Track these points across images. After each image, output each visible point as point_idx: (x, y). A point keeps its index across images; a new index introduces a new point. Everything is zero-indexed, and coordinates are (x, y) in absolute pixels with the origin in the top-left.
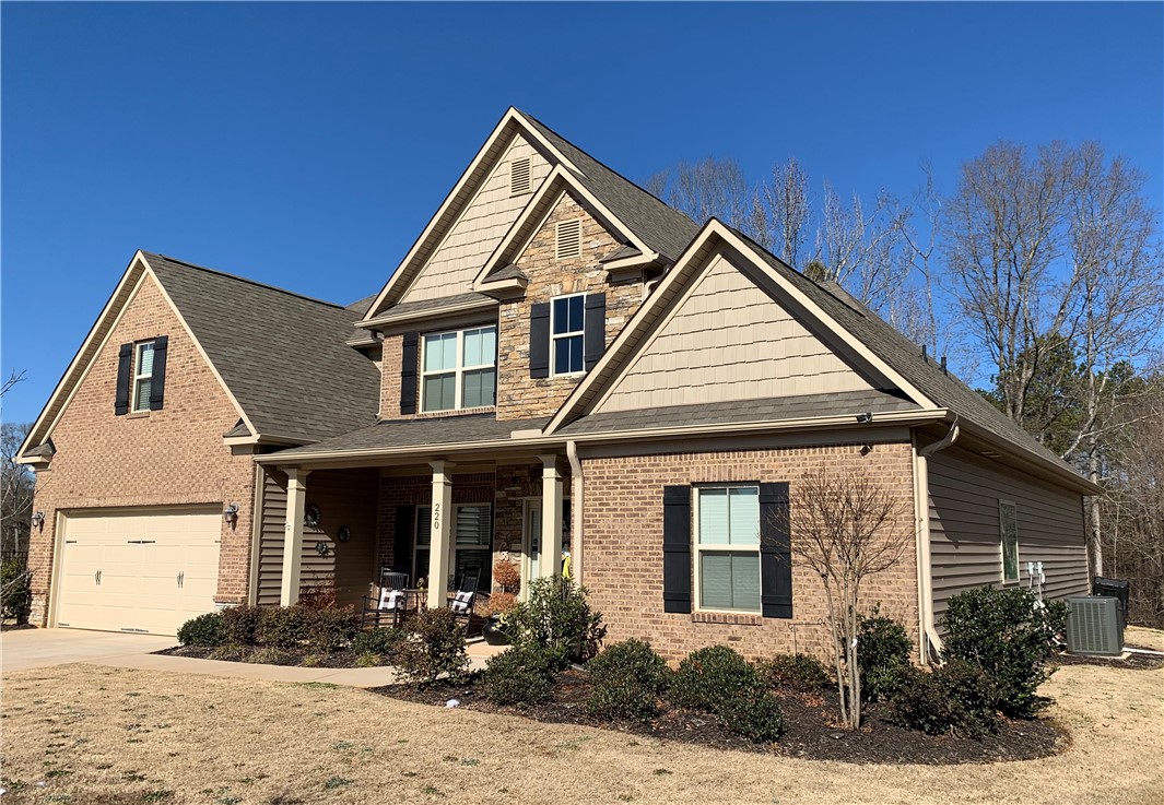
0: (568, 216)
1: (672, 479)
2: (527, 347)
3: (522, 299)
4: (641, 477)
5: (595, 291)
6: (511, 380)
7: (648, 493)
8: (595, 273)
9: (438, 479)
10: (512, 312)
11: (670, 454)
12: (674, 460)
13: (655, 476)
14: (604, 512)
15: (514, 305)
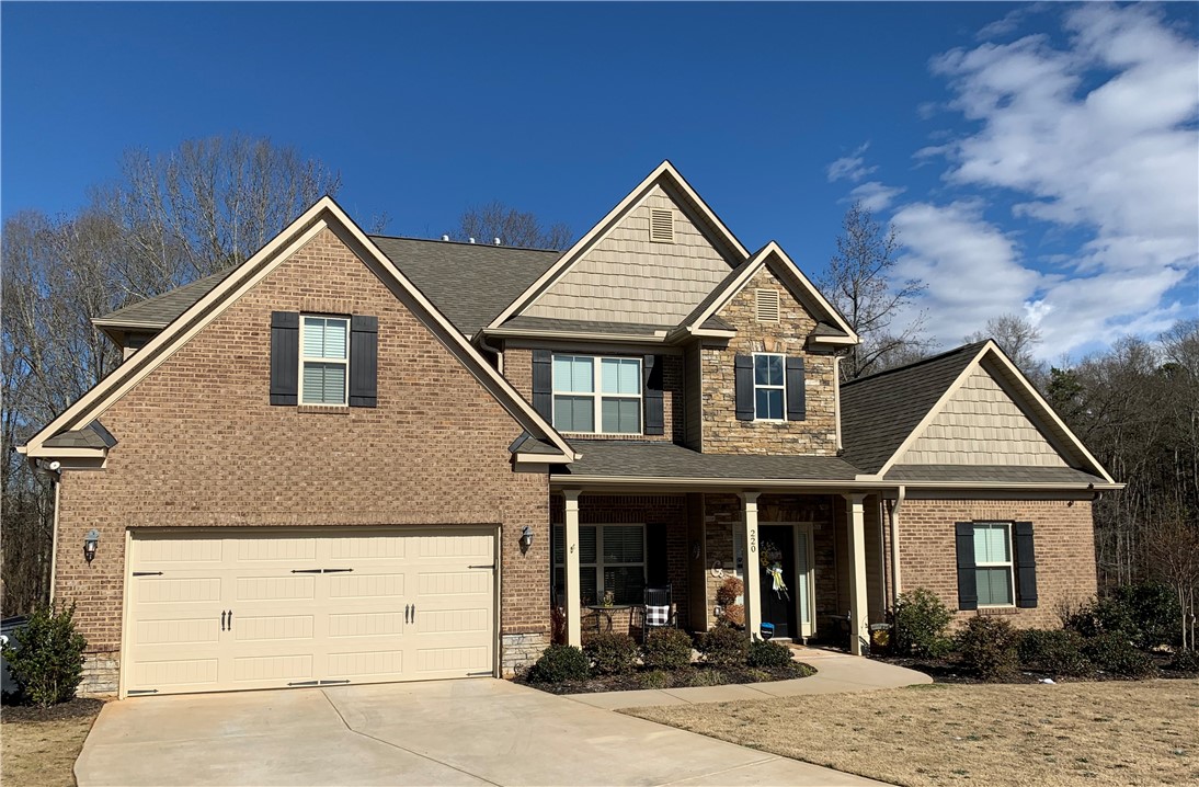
0: (766, 286)
1: (960, 517)
2: (730, 391)
3: (725, 348)
4: (938, 514)
5: (793, 354)
6: (716, 418)
7: (943, 526)
8: (794, 340)
9: (752, 510)
10: (714, 358)
11: (958, 499)
12: (960, 504)
13: (948, 514)
14: (912, 540)
15: (716, 352)
